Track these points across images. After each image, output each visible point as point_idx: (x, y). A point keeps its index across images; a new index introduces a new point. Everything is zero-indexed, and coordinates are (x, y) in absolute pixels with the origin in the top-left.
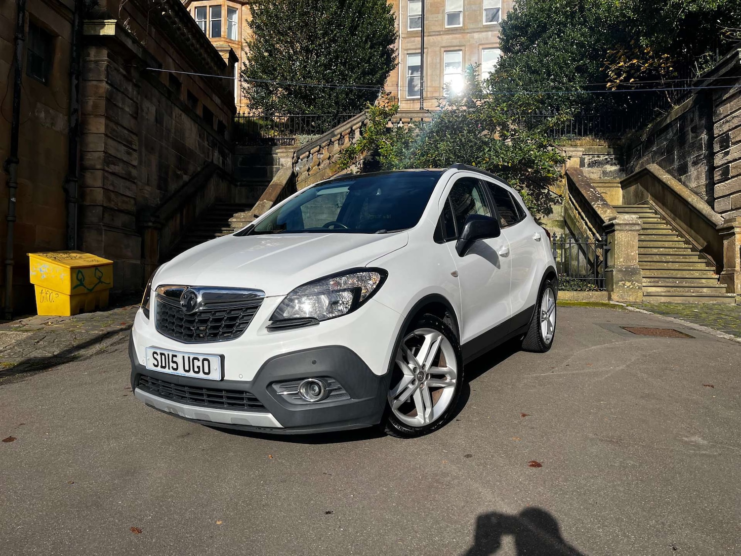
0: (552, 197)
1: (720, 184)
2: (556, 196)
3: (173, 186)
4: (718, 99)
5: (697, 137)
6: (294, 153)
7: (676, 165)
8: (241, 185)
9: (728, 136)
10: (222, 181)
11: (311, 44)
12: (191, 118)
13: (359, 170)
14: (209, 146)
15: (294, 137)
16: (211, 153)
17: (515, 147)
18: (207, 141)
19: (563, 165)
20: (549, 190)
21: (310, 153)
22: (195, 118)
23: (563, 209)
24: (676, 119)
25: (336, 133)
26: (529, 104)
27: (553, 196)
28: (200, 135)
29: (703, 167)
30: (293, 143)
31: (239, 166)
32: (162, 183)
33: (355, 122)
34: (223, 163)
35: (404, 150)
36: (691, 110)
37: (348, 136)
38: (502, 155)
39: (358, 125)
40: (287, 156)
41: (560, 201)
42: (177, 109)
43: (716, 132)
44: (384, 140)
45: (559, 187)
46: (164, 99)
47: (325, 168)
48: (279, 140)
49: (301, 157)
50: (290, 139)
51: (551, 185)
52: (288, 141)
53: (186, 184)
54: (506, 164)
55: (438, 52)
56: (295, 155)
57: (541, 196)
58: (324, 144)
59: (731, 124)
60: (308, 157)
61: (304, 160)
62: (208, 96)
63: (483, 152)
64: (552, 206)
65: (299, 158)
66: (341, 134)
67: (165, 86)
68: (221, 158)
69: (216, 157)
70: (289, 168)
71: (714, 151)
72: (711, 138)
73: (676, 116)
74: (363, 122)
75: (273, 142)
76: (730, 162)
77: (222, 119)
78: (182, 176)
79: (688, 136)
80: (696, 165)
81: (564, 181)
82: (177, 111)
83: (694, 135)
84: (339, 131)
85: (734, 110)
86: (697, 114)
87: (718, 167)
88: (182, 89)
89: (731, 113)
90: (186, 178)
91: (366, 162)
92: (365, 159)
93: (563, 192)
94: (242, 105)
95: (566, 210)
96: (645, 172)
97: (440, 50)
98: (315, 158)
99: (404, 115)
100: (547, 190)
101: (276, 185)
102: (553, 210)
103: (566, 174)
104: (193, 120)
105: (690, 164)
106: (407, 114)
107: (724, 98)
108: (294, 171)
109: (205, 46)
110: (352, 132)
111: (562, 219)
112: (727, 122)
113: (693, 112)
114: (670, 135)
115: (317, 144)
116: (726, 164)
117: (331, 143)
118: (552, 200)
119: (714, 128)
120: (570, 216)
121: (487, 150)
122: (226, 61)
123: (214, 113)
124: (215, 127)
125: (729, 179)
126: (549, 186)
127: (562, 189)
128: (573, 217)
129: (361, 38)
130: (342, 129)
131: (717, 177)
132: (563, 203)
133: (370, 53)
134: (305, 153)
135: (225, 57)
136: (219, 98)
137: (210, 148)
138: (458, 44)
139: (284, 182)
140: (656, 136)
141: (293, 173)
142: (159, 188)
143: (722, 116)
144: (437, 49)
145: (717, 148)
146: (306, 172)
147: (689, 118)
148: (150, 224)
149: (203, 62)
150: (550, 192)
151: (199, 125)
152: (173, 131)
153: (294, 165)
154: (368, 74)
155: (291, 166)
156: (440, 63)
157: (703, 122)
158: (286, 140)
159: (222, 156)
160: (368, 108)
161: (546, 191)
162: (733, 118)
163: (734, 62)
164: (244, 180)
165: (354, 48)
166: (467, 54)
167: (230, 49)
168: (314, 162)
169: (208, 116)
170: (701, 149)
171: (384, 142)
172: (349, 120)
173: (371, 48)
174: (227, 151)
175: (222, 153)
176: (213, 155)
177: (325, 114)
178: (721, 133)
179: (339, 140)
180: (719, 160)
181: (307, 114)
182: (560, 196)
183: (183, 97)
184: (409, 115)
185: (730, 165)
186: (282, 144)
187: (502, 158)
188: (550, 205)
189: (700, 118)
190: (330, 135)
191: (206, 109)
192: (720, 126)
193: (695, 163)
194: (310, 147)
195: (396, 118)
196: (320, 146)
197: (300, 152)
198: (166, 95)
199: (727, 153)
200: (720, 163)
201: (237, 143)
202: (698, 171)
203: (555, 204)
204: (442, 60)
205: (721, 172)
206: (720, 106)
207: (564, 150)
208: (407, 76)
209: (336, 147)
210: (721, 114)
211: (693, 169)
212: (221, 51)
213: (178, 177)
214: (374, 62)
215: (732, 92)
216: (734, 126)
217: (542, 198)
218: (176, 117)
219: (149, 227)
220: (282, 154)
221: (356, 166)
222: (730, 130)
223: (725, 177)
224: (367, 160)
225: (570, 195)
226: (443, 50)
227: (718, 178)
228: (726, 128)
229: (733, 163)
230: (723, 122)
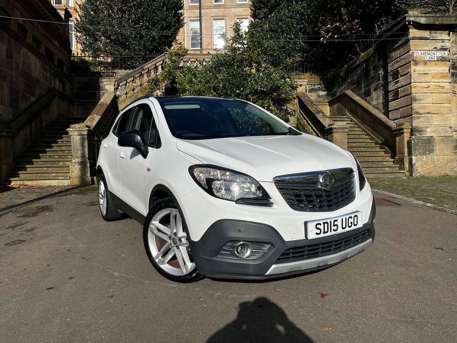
0: (289, 111)
1: (392, 102)
2: (291, 111)
3: (23, 105)
4: (390, 48)
5: (377, 72)
6: (115, 82)
7: (363, 90)
8: (78, 105)
9: (398, 71)
10: (63, 102)
11: (125, 6)
12: (36, 56)
13: (162, 94)
14: (51, 76)
15: (115, 71)
16: (53, 82)
17: (268, 78)
18: (50, 72)
19: (295, 90)
20: (287, 107)
21: (127, 82)
22: (39, 56)
23: (296, 119)
24: (363, 61)
25: (145, 68)
26: (274, 50)
27: (290, 111)
28: (43, 68)
29: (381, 92)
30: (115, 75)
31: (76, 91)
32: (14, 103)
33: (158, 60)
34: (63, 89)
35: (193, 79)
36: (373, 55)
37: (153, 70)
38: (260, 83)
39: (160, 63)
40: (111, 84)
41: (294, 114)
42: (24, 48)
43: (390, 69)
44: (179, 73)
45: (293, 105)
46: (13, 40)
47: (138, 92)
48: (104, 73)
49: (120, 85)
50: (112, 73)
51: (288, 104)
52: (111, 74)
53: (33, 104)
54: (262, 89)
55: (209, 20)
56: (116, 83)
57: (282, 111)
58: (136, 76)
59: (400, 63)
60: (126, 84)
61: (122, 87)
62: (49, 40)
63: (247, 81)
64: (289, 117)
65: (119, 86)
66: (148, 69)
67: (15, 32)
68: (61, 85)
69: (57, 85)
70: (112, 92)
71: (389, 81)
72: (386, 73)
73: (363, 59)
74: (163, 61)
75: (99, 75)
76: (400, 88)
77: (60, 57)
78: (30, 98)
79: (371, 72)
80: (376, 90)
81: (296, 101)
82: (24, 50)
83: (374, 71)
84: (147, 67)
85: (402, 54)
86: (376, 58)
87: (391, 91)
88: (28, 34)
89: (400, 57)
90: (33, 99)
91: (167, 88)
92: (166, 86)
93: (296, 108)
94: (76, 48)
95: (298, 119)
96: (344, 95)
97: (211, 18)
98: (131, 85)
99: (191, 56)
100: (286, 107)
101: (103, 104)
102: (290, 120)
103: (298, 97)
104: (38, 57)
105: (372, 90)
106: (194, 56)
107: (395, 47)
108: (116, 94)
109: (46, 5)
110: (156, 68)
111: (296, 126)
112: (397, 62)
113: (374, 57)
114: (359, 72)
115: (132, 76)
116: (396, 89)
117: (141, 75)
118: (289, 113)
119: (388, 66)
120: (301, 124)
121: (249, 80)
122: (63, 16)
123: (54, 53)
124: (56, 63)
125: (399, 98)
126: (287, 104)
127: (295, 106)
128: (303, 124)
129: (160, 3)
130: (149, 65)
131: (390, 97)
132: (296, 115)
133: (166, 14)
134: (123, 82)
135: (62, 14)
136: (57, 41)
137: (52, 78)
138: (222, 15)
139: (109, 102)
140: (349, 72)
141: (115, 96)
142: (11, 106)
143: (394, 59)
144: (209, 18)
145: (390, 79)
146: (125, 95)
147: (371, 61)
148: (4, 134)
149: (45, 16)
150: (288, 108)
151: (42, 61)
152: (21, 64)
153: (116, 90)
154: (166, 29)
155: (114, 91)
156: (211, 27)
157: (381, 63)
158: (109, 73)
159: (62, 84)
160: (167, 51)
161: (285, 108)
162: (401, 59)
163: (403, 23)
164: (80, 101)
165: (155, 11)
166: (228, 22)
167: (65, 8)
168: (130, 89)
169: (49, 55)
170: (379, 80)
171: (179, 74)
172: (154, 59)
173: (167, 10)
174: (65, 80)
175: (61, 81)
176: (55, 83)
177: (136, 55)
178: (393, 70)
179: (147, 73)
180: (392, 87)
181: (123, 55)
182: (294, 111)
183: (29, 40)
184: (195, 56)
185: (399, 89)
186: (106, 76)
187: (260, 85)
188: (288, 117)
189: (379, 60)
190: (141, 69)
191: (47, 50)
192: (393, 65)
193: (376, 89)
194: (127, 78)
195: (186, 58)
196: (134, 77)
197: (119, 81)
198: (15, 38)
199: (397, 82)
200: (393, 88)
201: (73, 75)
202: (378, 94)
203: (291, 116)
204: (212, 24)
205: (393, 94)
206: (392, 52)
207: (296, 81)
208: (190, 34)
209: (145, 78)
210: (393, 57)
211: (374, 93)
212: (59, 9)
213: (27, 98)
214: (169, 20)
215: (400, 43)
216: (402, 65)
217: (282, 112)
218: (23, 54)
219: (3, 136)
220: (107, 83)
221: (159, 91)
222: (399, 67)
223: (396, 96)
224: (167, 87)
225: (300, 110)
226: (212, 18)
227: (391, 98)
228: (396, 66)
229: (401, 89)
230: (395, 62)
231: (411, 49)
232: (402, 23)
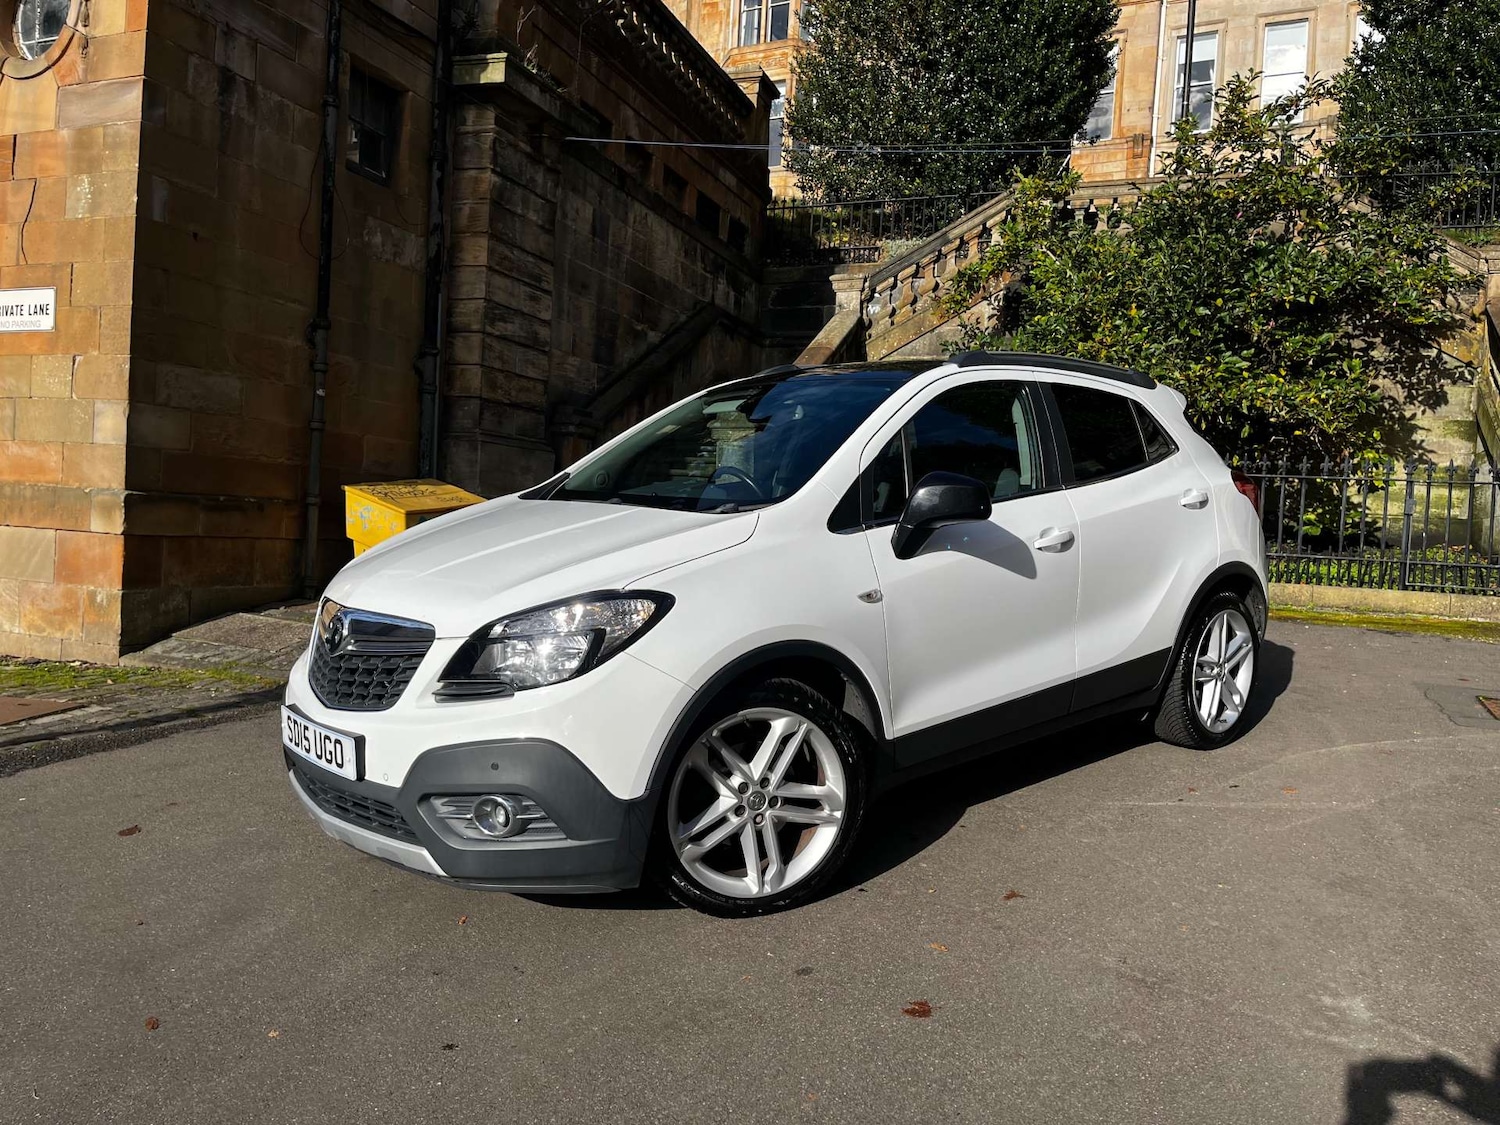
0: (1448, 366)
2: (1459, 364)
3: (626, 354)
6: (865, 281)
8: (772, 346)
10: (732, 339)
11: (920, 50)
12: (668, 221)
13: (995, 312)
14: (706, 271)
15: (879, 244)
16: (709, 286)
17: (1333, 257)
18: (703, 261)
19: (1481, 291)
20: (1440, 351)
21: (896, 280)
22: (674, 218)
23: (1475, 394)
25: (951, 236)
26: (1383, 155)
27: (1451, 363)
28: (686, 253)
30: (876, 257)
31: (771, 307)
32: (604, 350)
33: (993, 211)
34: (737, 303)
35: (1069, 273)
37: (976, 240)
38: (1295, 279)
39: (998, 218)
40: (851, 287)
41: (1467, 375)
42: (637, 205)
44: (1044, 250)
45: (1467, 343)
46: (610, 190)
47: (925, 310)
48: (848, 251)
49: (878, 289)
50: (870, 249)
51: (1446, 338)
52: (867, 252)
53: (653, 349)
54: (1302, 299)
55: (1251, 29)
56: (867, 284)
57: (1420, 365)
58: (925, 261)
60: (894, 286)
61: (883, 295)
62: (708, 171)
63: (1251, 273)
64: (1445, 388)
65: (873, 291)
66: (962, 239)
67: (616, 166)
68: (732, 293)
69: (722, 293)
70: (854, 312)
74: (1008, 212)
75: (835, 259)
77: (738, 215)
78: (646, 334)
81: (1482, 329)
82: (638, 209)
84: (957, 232)
88: (653, 165)
90: (653, 337)
91: (1010, 294)
92: (1008, 288)
93: (1477, 355)
94: (783, 183)
95: (1481, 397)
97: (1257, 21)
98: (904, 288)
99: (1099, 191)
100: (1436, 351)
101: (819, 348)
102: (1449, 396)
103: (1485, 312)
104: (673, 224)
106: (1107, 190)
108: (865, 317)
109: (708, 74)
110: (986, 232)
111: (1471, 419)
115: (912, 261)
117: (940, 257)
118: (1448, 374)
120: (1486, 412)
121: (1262, 267)
122: (753, 99)
123: (722, 205)
124: (723, 236)
126: (1441, 340)
127: (1476, 346)
128: (1492, 415)
130: (965, 227)
132: (1475, 382)
133: (1045, 57)
134: (885, 280)
135: (751, 91)
136: (733, 173)
137: (708, 275)
138: (1299, 6)
139: (836, 342)
141: (861, 320)
142: (597, 359)
144: (1251, 20)
146: (887, 319)
148: (572, 429)
149: (702, 106)
150: (1444, 356)
151: (685, 232)
152: (629, 248)
153: (865, 305)
154: (1040, 101)
155: (858, 307)
156: (1255, 51)
158: (862, 252)
159: (734, 291)
160: (1017, 181)
161: (1433, 353)
164: (778, 333)
165: (1009, 51)
166: (1321, 27)
167: (761, 74)
168: (904, 299)
169: (708, 210)
171: (1043, 253)
172: (993, 201)
174: (746, 279)
175: (734, 283)
176: (715, 289)
177: (943, 194)
179: (958, 249)
181: (906, 196)
182: (1469, 364)
183: (655, 181)
184: (1112, 191)
186: (854, 260)
187: (1294, 285)
188: (1442, 386)
190: (939, 241)
191: (703, 201)
194: (898, 268)
195: (1080, 198)
196: (917, 264)
197: (875, 279)
198: (616, 183)
201: (769, 261)
203: (1454, 383)
204: (1260, 44)
207: (1483, 256)
208: (1175, 87)
209: (951, 266)
212: (744, 79)
213: (638, 336)
214: (1052, 76)
217: (1420, 370)
218: (634, 222)
219: (571, 434)
220: (841, 284)
221: (988, 304)
224: (1013, 291)
225: (1492, 362)
226: (1263, 21)
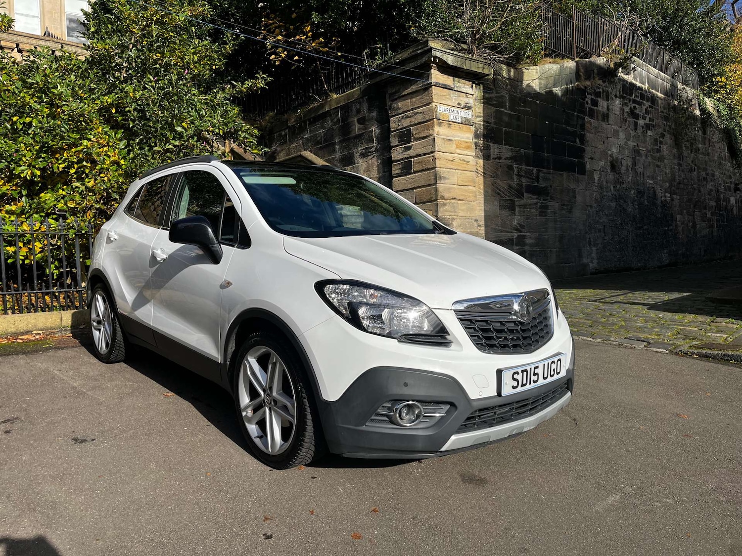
1: (400, 178)
4: (396, 92)
5: (366, 129)
7: (338, 155)
9: (409, 132)
24: (337, 108)
29: (375, 160)
36: (359, 101)
43: (393, 126)
59: (412, 119)
71: (392, 145)
72: (386, 131)
73: (337, 104)
76: (413, 157)
79: (353, 127)
80: (364, 157)
83: (361, 126)
85: (416, 106)
86: (365, 106)
87: (397, 161)
89: (412, 109)
96: (300, 159)
105: (357, 155)
107: (405, 93)
112: (408, 117)
113: (360, 103)
114: (329, 123)
116: (406, 158)
119: (391, 122)
125: (412, 173)
131: (395, 170)
140: (308, 122)
143: (401, 111)
145: (394, 141)
147: (354, 108)
157: (374, 114)
162: (416, 114)
170: (372, 141)
178: (399, 128)
180: (397, 154)
185: (413, 159)
189: (370, 110)
192: (399, 121)
193: (364, 155)
199: (409, 148)
200: (400, 157)
202: (368, 163)
205: (400, 166)
206: (398, 100)
210: (400, 109)
211: (361, 161)
215: (414, 88)
216: (416, 122)
222: (412, 126)
223: (407, 168)
227: (397, 172)
228: (406, 123)
229: (415, 159)
230: (403, 117)
231: (434, 101)
232: (424, 58)
